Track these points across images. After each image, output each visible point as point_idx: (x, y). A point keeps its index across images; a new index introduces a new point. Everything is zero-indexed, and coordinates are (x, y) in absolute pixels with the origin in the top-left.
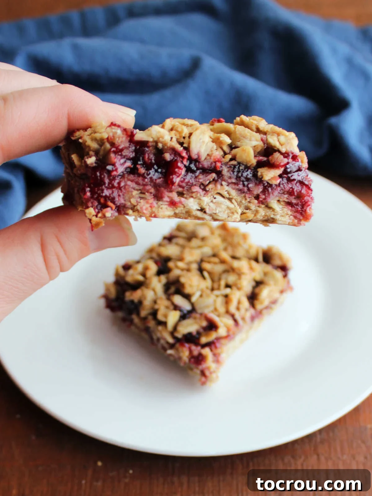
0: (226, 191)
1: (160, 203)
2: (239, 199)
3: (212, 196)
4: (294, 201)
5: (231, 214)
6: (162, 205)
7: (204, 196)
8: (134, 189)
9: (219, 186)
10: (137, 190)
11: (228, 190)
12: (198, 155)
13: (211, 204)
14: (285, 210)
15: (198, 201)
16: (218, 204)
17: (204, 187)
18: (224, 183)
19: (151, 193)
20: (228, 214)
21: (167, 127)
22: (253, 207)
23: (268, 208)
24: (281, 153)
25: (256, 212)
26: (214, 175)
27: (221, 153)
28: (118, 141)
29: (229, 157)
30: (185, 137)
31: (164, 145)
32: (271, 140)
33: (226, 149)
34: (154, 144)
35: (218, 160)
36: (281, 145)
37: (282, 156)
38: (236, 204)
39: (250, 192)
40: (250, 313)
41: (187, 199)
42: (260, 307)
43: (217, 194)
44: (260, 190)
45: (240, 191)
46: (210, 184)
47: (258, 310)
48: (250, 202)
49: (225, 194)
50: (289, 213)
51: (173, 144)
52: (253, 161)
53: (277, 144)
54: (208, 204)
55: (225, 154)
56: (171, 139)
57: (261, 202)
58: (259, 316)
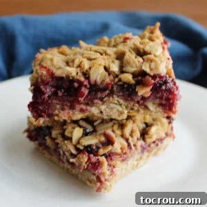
1: (74, 111)
2: (126, 104)
3: (107, 104)
4: (164, 102)
5: (120, 115)
6: (76, 112)
8: (57, 104)
9: (111, 98)
10: (60, 104)
11: (118, 100)
12: (96, 81)
14: (158, 109)
16: (112, 109)
17: (102, 99)
19: (68, 106)
20: (118, 114)
21: (75, 66)
22: (136, 109)
23: (146, 108)
24: (150, 76)
25: (138, 111)
26: (107, 92)
27: (112, 77)
28: (44, 78)
29: (117, 80)
30: (87, 71)
31: (73, 77)
32: (144, 68)
33: (116, 73)
34: (68, 77)
35: (109, 84)
36: (151, 69)
37: (150, 78)
38: (124, 107)
39: (132, 100)
40: (141, 143)
41: (91, 107)
42: (149, 141)
43: (111, 103)
44: (140, 98)
45: (126, 100)
46: (106, 96)
47: (148, 143)
48: (134, 105)
49: (116, 102)
50: (161, 110)
51: (78, 77)
52: (133, 82)
53: (148, 70)
54: (105, 109)
55: (114, 78)
56: (77, 74)
57: (141, 105)
58: (148, 149)
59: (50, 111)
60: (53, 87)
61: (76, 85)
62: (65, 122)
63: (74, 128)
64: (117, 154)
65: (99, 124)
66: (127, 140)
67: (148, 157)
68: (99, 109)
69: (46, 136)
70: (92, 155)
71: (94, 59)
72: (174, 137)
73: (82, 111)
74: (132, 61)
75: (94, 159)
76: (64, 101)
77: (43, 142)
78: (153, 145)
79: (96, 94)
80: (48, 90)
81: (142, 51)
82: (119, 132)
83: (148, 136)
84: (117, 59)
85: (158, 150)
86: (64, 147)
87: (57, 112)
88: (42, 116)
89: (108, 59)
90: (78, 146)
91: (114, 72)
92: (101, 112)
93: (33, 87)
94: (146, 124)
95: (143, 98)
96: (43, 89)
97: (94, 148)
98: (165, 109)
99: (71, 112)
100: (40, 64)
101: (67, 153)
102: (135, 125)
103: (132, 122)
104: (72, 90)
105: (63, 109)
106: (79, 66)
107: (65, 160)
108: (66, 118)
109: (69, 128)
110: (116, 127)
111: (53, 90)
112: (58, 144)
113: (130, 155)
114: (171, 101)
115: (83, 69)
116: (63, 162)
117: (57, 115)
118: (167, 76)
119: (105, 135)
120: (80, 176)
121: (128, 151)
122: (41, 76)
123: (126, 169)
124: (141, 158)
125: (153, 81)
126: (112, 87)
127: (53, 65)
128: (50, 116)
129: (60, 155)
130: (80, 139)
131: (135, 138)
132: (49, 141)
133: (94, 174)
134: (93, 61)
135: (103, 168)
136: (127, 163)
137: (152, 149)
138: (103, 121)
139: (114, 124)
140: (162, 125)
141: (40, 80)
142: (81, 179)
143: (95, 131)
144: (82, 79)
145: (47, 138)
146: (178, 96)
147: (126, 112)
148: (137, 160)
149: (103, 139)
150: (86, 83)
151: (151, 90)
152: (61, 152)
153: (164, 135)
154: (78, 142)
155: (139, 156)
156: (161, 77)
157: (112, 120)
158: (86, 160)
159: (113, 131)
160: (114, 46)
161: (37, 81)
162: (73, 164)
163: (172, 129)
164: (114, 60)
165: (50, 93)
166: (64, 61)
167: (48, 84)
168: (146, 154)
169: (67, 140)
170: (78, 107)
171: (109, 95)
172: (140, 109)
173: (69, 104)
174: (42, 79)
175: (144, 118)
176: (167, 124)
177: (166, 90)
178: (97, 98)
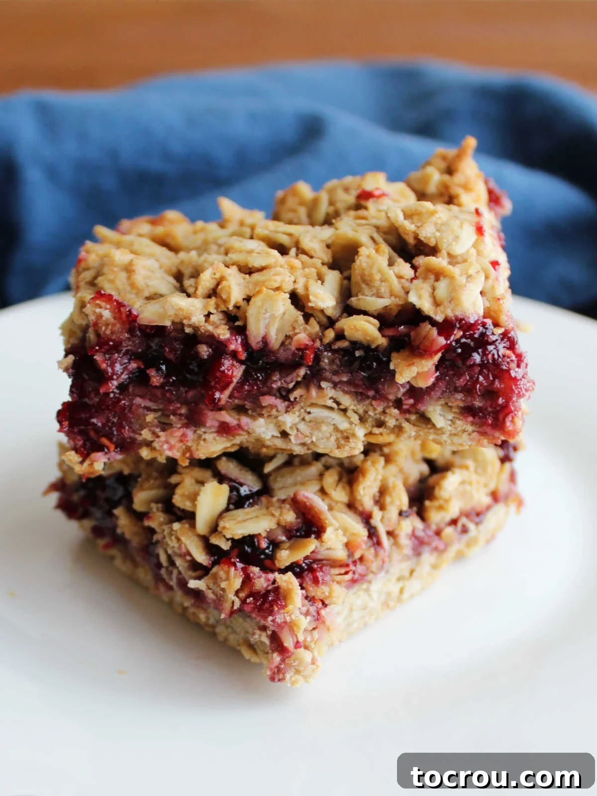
0: (331, 398)
1: (201, 431)
2: (361, 409)
3: (302, 411)
4: (478, 403)
5: (342, 442)
6: (205, 433)
7: (287, 412)
8: (149, 409)
9: (314, 392)
10: (155, 411)
11: (334, 397)
12: (265, 341)
13: (302, 426)
14: (461, 424)
15: (274, 421)
16: (316, 424)
17: (284, 395)
18: (324, 384)
19: (181, 415)
20: (337, 440)
21: (200, 291)
22: (391, 423)
23: (425, 420)
24: (433, 323)
25: (399, 430)
26: (302, 372)
27: (314, 327)
28: (106, 331)
29: (330, 334)
30: (237, 307)
31: (196, 328)
32: (413, 298)
33: (329, 312)
34: (179, 326)
35: (307, 347)
36: (437, 304)
37: (434, 332)
38: (355, 418)
39: (380, 396)
40: (411, 524)
41: (254, 418)
42: (436, 517)
43: (313, 405)
44: (402, 390)
45: (360, 396)
46: (298, 385)
47: (434, 527)
48: (384, 412)
49: (330, 403)
50: (470, 428)
51: (210, 328)
52: (381, 341)
53: (426, 306)
54: (295, 426)
55: (324, 328)
56: (208, 315)
57: (408, 411)
58: (436, 542)
59: (127, 433)
60: (133, 356)
61: (204, 351)
62: (172, 466)
63: (202, 483)
64: (334, 563)
65: (278, 469)
66: (366, 518)
67: (435, 567)
68: (278, 425)
69: (115, 505)
70: (256, 570)
71: (261, 269)
72: (520, 503)
73: (224, 429)
74: (377, 277)
75: (261, 581)
76: (170, 402)
77: (108, 523)
78: (449, 531)
79: (268, 378)
80: (118, 367)
81: (411, 241)
82: (340, 495)
83: (436, 503)
84: (332, 266)
85: (469, 545)
86: (172, 543)
87: (146, 434)
88: (100, 448)
89: (304, 266)
90: (214, 540)
91: (322, 311)
92: (284, 435)
93: (71, 358)
94: (430, 462)
95: (414, 392)
96: (104, 366)
97: (264, 544)
98: (483, 424)
99: (190, 433)
100: (92, 283)
101: (179, 562)
102: (392, 469)
103: (382, 460)
104: (194, 366)
105: (165, 426)
106: (213, 293)
107: (173, 583)
108: (176, 454)
109: (186, 482)
110: (331, 479)
111: (133, 365)
112: (152, 531)
113: (374, 566)
114: (501, 401)
115: (225, 302)
116: (170, 588)
117: (149, 444)
118: (489, 322)
119: (297, 505)
120: (220, 629)
121: (370, 554)
122: (96, 324)
123: (365, 608)
124: (412, 572)
125: (442, 341)
126: (318, 358)
127: (133, 285)
128: (127, 446)
129: (159, 565)
130: (220, 516)
131: (392, 512)
132: (123, 522)
133: (264, 628)
134: (256, 276)
135: (290, 607)
136: (367, 590)
137: (447, 546)
138: (292, 462)
139: (327, 467)
140: (481, 467)
141: (91, 335)
142: (226, 640)
143: (266, 491)
144: (223, 333)
145: (118, 511)
146: (522, 383)
147: (360, 432)
148: (400, 579)
149: (290, 517)
150: (236, 345)
151: (437, 368)
152: (163, 559)
153: (487, 500)
154: (214, 529)
155: (405, 567)
156: (467, 327)
157: (317, 456)
158: (237, 583)
159: (323, 492)
160: (328, 221)
161: (83, 339)
162: (197, 594)
163: (512, 477)
164: (325, 269)
165: (124, 376)
166: (169, 272)
167: (117, 347)
168: (428, 557)
169: (179, 519)
170: (212, 419)
171: (306, 382)
172: (406, 425)
173: (183, 411)
174: (98, 335)
175: (423, 446)
176: (498, 463)
177: (483, 365)
178: (270, 393)
